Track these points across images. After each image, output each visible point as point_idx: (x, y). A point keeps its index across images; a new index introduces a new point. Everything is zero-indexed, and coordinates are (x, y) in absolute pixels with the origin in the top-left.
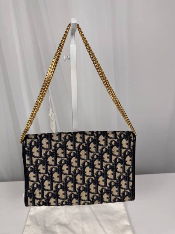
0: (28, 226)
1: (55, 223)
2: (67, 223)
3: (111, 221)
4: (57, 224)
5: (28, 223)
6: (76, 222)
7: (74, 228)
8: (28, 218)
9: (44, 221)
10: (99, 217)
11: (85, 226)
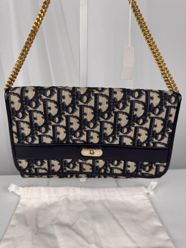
0: (13, 226)
1: (52, 224)
2: (71, 224)
3: (134, 221)
4: (55, 224)
5: (13, 222)
6: (84, 221)
7: (81, 229)
8: (14, 217)
9: (37, 220)
10: (117, 216)
11: (97, 226)
